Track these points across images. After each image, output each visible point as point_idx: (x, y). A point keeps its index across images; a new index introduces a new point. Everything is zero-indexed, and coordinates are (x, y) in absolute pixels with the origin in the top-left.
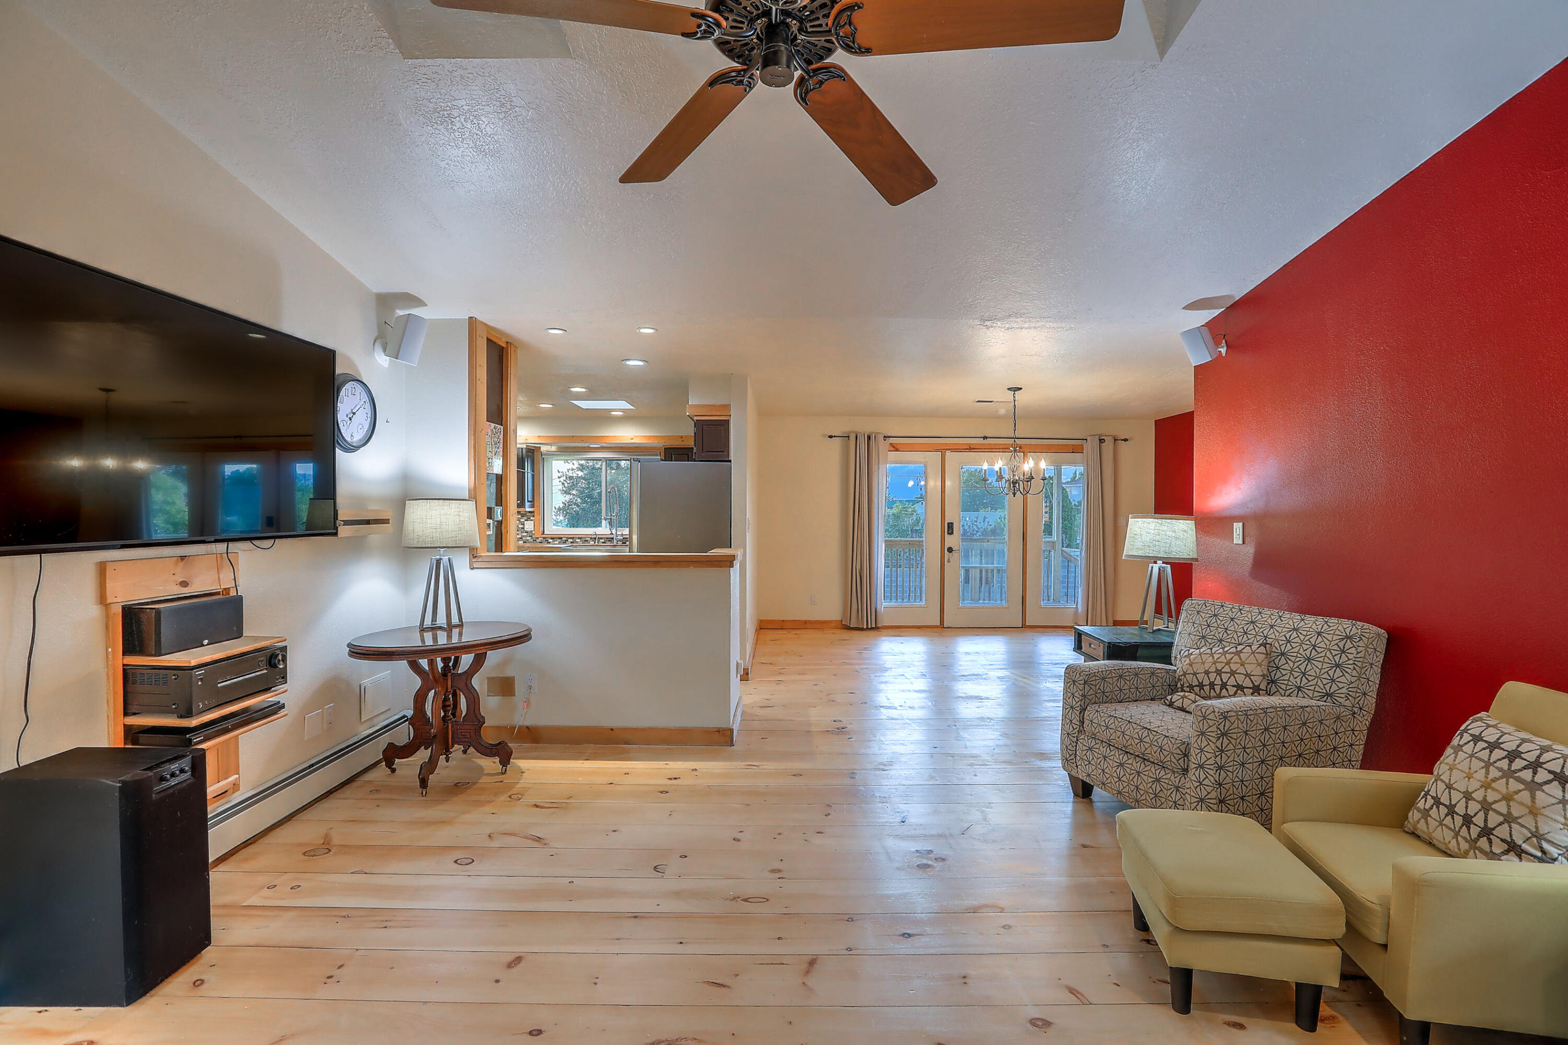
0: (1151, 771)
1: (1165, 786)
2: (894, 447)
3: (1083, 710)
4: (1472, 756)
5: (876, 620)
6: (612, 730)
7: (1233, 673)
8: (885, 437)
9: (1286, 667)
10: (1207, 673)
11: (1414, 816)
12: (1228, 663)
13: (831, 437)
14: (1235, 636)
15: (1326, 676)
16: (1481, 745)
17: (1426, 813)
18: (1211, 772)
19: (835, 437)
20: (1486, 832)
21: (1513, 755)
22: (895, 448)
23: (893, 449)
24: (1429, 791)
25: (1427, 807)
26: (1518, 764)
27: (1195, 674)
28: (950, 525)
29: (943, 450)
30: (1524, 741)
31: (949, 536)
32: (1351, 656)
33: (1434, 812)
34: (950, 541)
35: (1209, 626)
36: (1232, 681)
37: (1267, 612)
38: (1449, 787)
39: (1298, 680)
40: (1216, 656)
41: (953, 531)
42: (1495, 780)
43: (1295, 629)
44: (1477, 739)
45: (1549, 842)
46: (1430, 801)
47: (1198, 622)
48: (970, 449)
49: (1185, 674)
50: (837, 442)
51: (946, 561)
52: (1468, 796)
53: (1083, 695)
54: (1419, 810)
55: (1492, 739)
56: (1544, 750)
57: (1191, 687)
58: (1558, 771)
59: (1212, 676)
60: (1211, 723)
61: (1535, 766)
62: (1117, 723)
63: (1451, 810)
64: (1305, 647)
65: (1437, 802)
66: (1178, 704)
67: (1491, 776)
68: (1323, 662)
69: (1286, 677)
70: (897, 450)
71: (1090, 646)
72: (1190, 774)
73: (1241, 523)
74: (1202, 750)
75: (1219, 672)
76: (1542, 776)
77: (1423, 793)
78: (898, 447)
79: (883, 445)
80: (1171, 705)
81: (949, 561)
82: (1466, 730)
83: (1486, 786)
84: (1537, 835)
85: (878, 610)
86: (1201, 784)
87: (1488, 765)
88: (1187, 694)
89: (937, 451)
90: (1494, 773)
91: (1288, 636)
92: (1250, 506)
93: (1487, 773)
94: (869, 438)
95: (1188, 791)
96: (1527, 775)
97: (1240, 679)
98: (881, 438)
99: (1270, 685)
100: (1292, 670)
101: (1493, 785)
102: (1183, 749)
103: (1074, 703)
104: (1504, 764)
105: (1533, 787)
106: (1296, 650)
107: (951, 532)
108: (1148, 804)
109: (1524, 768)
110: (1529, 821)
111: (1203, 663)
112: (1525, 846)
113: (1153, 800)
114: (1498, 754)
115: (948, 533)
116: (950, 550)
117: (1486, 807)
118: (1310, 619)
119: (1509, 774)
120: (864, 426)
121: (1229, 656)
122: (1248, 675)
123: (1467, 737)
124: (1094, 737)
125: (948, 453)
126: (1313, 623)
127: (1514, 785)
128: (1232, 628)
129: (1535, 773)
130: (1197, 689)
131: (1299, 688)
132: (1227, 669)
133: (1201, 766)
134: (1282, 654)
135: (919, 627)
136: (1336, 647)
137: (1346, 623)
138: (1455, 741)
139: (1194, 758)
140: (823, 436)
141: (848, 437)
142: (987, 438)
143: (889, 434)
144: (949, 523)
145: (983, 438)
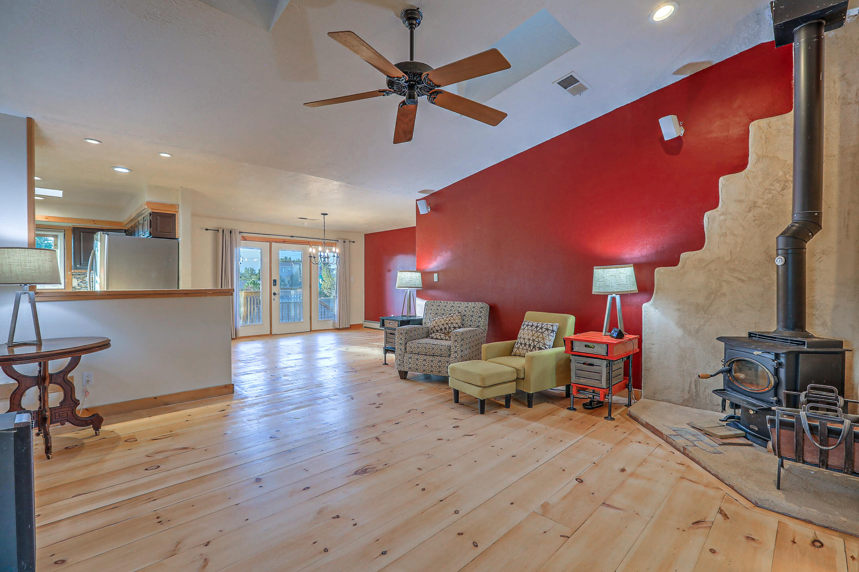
0: (438, 359)
1: (443, 362)
2: (244, 238)
3: (406, 344)
4: (528, 330)
5: (236, 334)
6: (155, 398)
7: (452, 323)
8: (240, 232)
9: (466, 319)
10: (443, 325)
11: (515, 350)
12: (450, 320)
13: (207, 230)
14: (448, 312)
15: (477, 320)
16: (529, 326)
17: (518, 348)
18: (459, 353)
19: (209, 230)
20: (534, 347)
21: (537, 327)
22: (244, 239)
23: (243, 239)
24: (518, 342)
25: (519, 346)
26: (538, 329)
27: (438, 326)
28: (275, 281)
29: (270, 241)
30: (538, 323)
31: (274, 286)
32: (483, 313)
33: (521, 347)
34: (275, 289)
35: (438, 309)
36: (452, 326)
37: (456, 303)
38: (524, 339)
39: (470, 323)
40: (445, 319)
41: (276, 283)
42: (534, 334)
43: (466, 307)
44: (528, 325)
45: (546, 345)
46: (519, 344)
47: (433, 309)
48: (284, 242)
49: (434, 327)
50: (210, 233)
51: (272, 300)
52: (529, 340)
53: (405, 338)
54: (516, 348)
55: (531, 325)
56: (542, 324)
57: (437, 331)
58: (546, 328)
59: (445, 326)
60: (459, 337)
61: (542, 328)
62: (422, 345)
63: (525, 345)
64: (471, 312)
65: (521, 344)
66: (435, 337)
67: (533, 333)
68: (476, 316)
69: (466, 323)
70: (246, 240)
71: (389, 324)
72: (452, 356)
73: (437, 274)
74: (456, 346)
75: (447, 324)
76: (544, 330)
77: (516, 344)
78: (246, 238)
79: (239, 237)
80: (432, 338)
81: (274, 300)
82: (524, 324)
83: (533, 336)
84: (544, 344)
85: (237, 328)
86: (456, 358)
87: (532, 331)
88: (436, 333)
89: (267, 242)
90: (534, 332)
91: (465, 309)
92: (441, 267)
93: (532, 333)
94: (231, 232)
95: (452, 362)
96: (540, 331)
97: (454, 325)
98: (238, 233)
99: (463, 325)
100: (468, 320)
101: (534, 335)
102: (448, 348)
103: (402, 342)
104: (535, 329)
105: (542, 333)
106: (468, 313)
108: (453, 362)
109: (540, 329)
110: (542, 342)
111: (441, 322)
112: (542, 348)
113: (455, 360)
114: (534, 327)
115: (274, 285)
116: (275, 294)
117: (533, 341)
118: (470, 303)
119: (537, 331)
120: (227, 225)
121: (449, 318)
122: (457, 323)
123: (525, 326)
124: (411, 353)
125: (273, 244)
126: (471, 304)
127: (539, 334)
128: (446, 309)
129: (542, 330)
130: (440, 331)
131: (470, 326)
132: (450, 322)
133: (456, 352)
134: (464, 315)
135: (259, 336)
136: (479, 311)
137: (481, 303)
138: (522, 327)
139: (453, 350)
140: (202, 228)
141: (218, 230)
142: (293, 237)
143: (242, 231)
144: (274, 280)
145: (291, 237)
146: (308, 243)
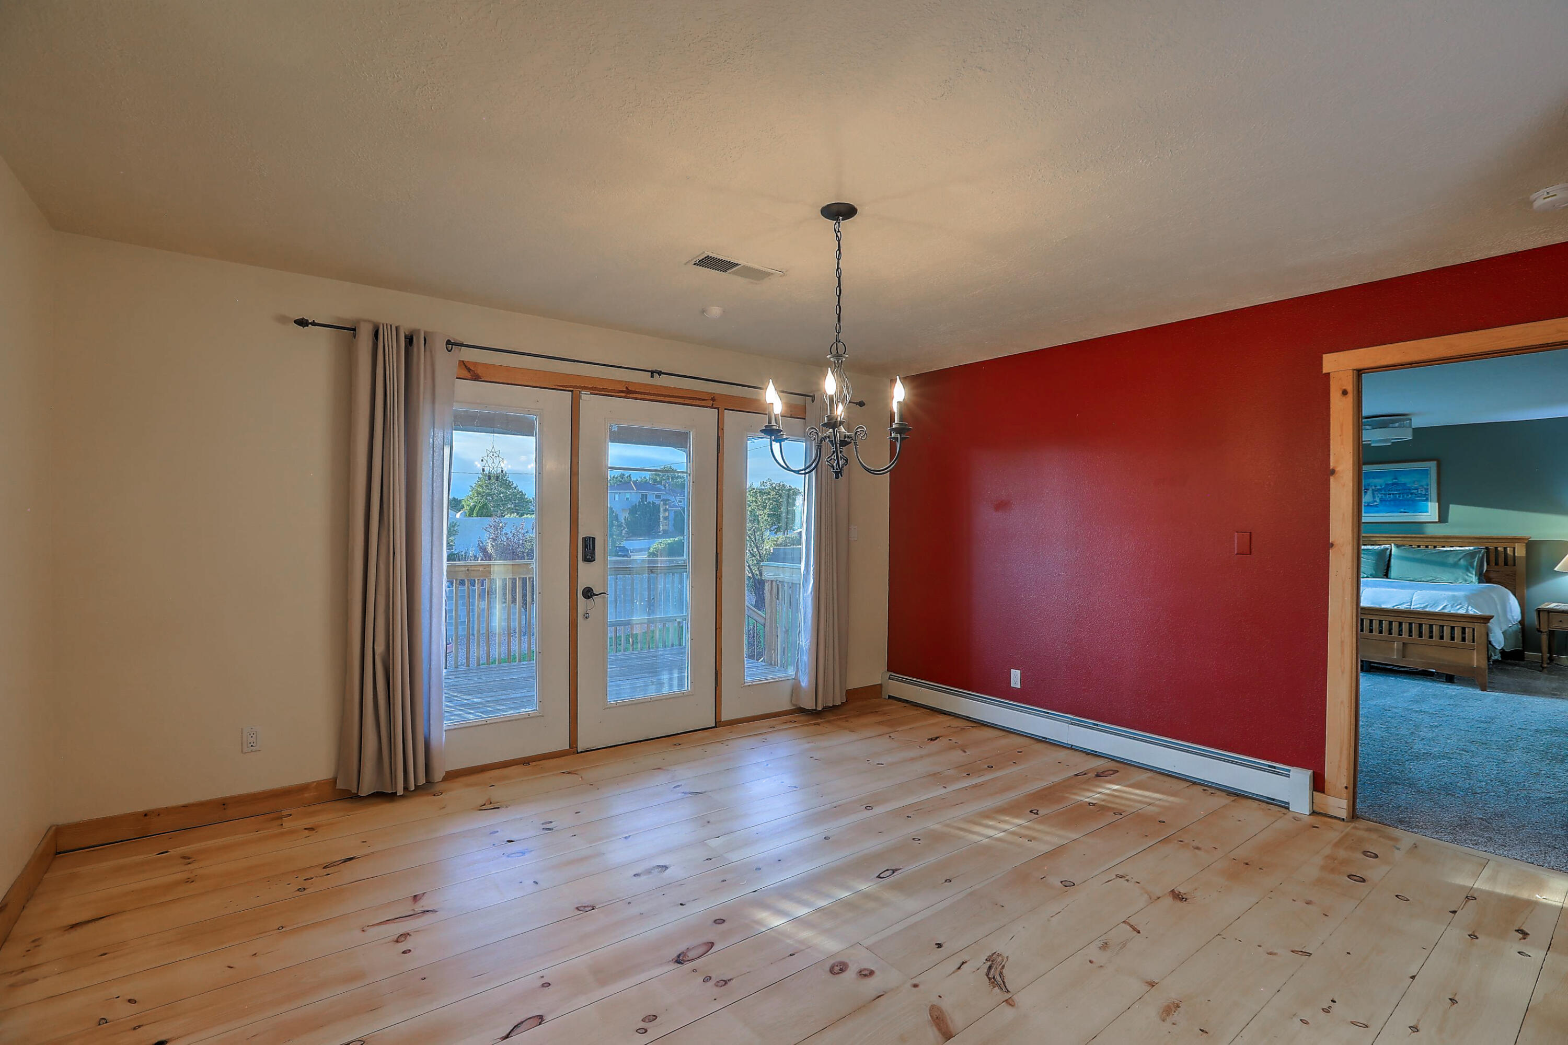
2: (469, 370)
5: (427, 767)
8: (449, 342)
13: (302, 323)
19: (314, 324)
22: (472, 373)
23: (464, 372)
28: (590, 543)
29: (573, 387)
31: (587, 564)
34: (589, 575)
41: (594, 554)
48: (630, 392)
51: (580, 615)
70: (476, 378)
78: (479, 371)
79: (446, 363)
81: (586, 616)
85: (434, 742)
89: (562, 388)
94: (408, 341)
98: (440, 345)
107: (589, 557)
115: (585, 559)
116: (589, 593)
125: (586, 397)
140: (282, 319)
141: (354, 330)
142: (660, 373)
143: (460, 339)
144: (585, 539)
145: (652, 372)
146: (713, 400)
